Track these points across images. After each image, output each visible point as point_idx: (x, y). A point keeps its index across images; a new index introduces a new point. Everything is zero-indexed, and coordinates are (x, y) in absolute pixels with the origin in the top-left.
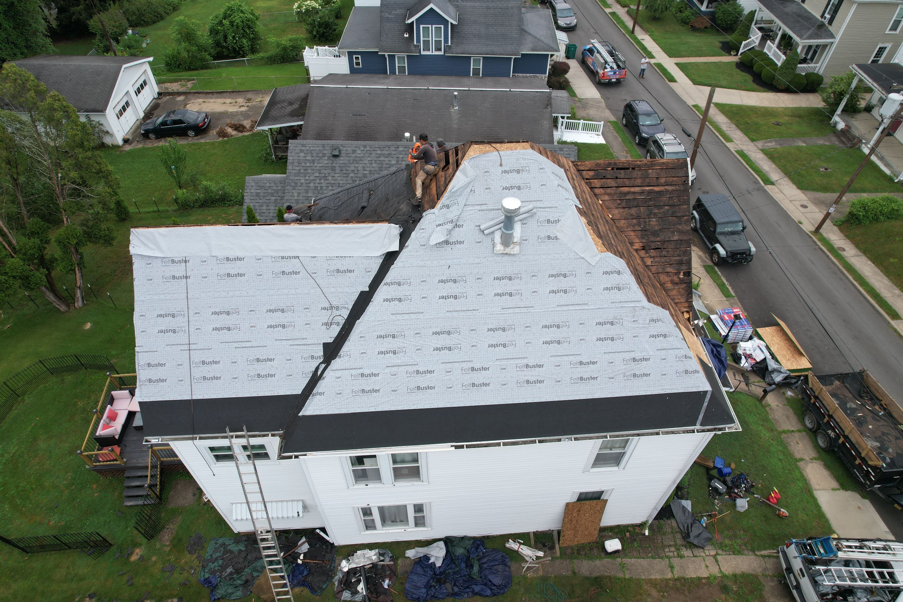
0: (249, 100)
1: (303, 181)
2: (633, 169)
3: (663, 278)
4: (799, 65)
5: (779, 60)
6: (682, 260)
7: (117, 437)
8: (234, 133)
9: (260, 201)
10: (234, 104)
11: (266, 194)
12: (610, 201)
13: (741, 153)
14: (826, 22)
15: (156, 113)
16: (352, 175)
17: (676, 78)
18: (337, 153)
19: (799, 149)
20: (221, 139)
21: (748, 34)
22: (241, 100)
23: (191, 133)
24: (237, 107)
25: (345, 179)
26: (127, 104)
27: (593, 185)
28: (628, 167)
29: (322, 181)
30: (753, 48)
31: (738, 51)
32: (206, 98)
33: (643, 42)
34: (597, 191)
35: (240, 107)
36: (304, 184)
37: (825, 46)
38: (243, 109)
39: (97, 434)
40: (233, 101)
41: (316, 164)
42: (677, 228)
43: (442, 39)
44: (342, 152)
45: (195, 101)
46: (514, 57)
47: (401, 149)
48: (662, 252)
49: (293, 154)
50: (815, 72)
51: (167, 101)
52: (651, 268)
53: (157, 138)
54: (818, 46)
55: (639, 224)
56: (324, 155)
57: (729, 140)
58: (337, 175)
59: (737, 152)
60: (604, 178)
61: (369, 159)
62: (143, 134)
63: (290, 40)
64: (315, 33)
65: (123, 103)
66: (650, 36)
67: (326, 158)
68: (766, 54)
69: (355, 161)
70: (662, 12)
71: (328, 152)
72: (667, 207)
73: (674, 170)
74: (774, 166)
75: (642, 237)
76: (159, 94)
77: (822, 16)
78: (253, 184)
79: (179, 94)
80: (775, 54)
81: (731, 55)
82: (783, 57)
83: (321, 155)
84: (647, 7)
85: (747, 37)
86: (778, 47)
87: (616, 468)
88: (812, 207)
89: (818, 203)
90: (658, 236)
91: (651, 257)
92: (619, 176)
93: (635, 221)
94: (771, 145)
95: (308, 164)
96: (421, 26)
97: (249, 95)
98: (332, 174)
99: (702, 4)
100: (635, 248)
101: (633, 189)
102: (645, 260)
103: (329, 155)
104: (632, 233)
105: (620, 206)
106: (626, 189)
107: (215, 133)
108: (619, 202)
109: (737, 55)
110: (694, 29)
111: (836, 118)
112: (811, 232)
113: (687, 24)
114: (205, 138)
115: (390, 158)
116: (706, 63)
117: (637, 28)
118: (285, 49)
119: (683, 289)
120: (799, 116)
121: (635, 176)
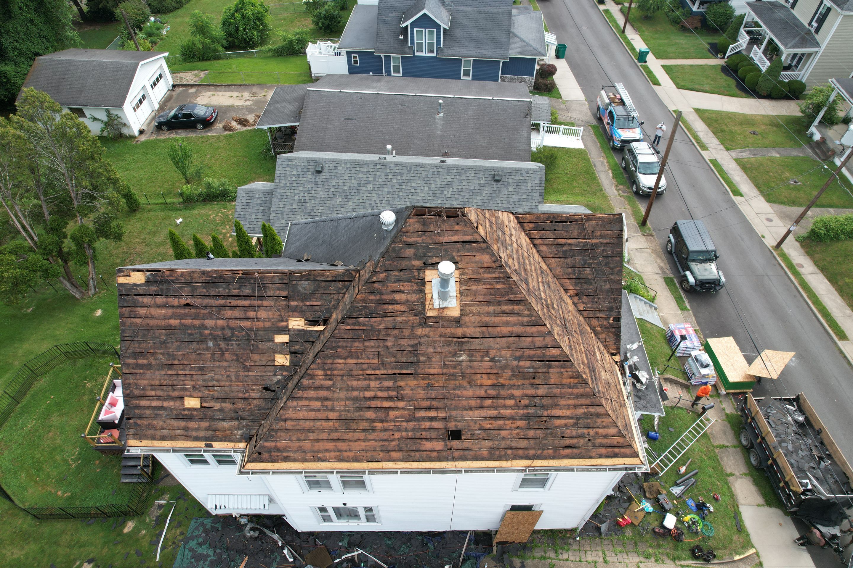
0: (254, 94)
1: (288, 194)
2: (571, 222)
3: (595, 323)
4: (782, 73)
5: (764, 66)
6: (612, 307)
7: (117, 422)
8: (239, 127)
9: (250, 211)
10: (241, 98)
11: (255, 205)
12: (548, 252)
13: (715, 162)
14: (813, 30)
15: (169, 105)
17: (661, 81)
18: (320, 169)
19: (772, 160)
20: (226, 133)
21: (737, 37)
22: (246, 94)
23: (199, 126)
24: (243, 101)
26: (144, 97)
27: (533, 236)
28: (564, 220)
30: (739, 51)
31: (725, 54)
32: (215, 91)
33: (633, 42)
34: (536, 242)
35: (246, 101)
36: (289, 197)
37: (810, 55)
38: (249, 103)
39: (100, 418)
40: (239, 95)
42: (609, 278)
43: (435, 42)
44: (325, 168)
45: (205, 94)
46: (502, 60)
47: (378, 167)
48: (594, 299)
49: (280, 169)
50: (799, 79)
51: (180, 93)
52: (584, 312)
53: (169, 130)
54: (803, 55)
55: (574, 274)
56: (308, 170)
57: (704, 147)
59: (711, 161)
60: (543, 230)
62: (156, 126)
63: (297, 34)
64: (320, 25)
65: (140, 96)
66: (640, 35)
67: (310, 173)
68: (752, 59)
70: (654, 12)
71: (311, 168)
72: (600, 259)
73: (609, 225)
74: (745, 176)
75: (576, 285)
76: (174, 86)
77: (810, 24)
78: (244, 195)
79: (192, 86)
80: (760, 60)
81: (717, 58)
82: (768, 63)
84: (639, 6)
85: (735, 40)
86: (765, 53)
87: (541, 490)
88: (777, 221)
89: (783, 216)
90: (591, 284)
91: (583, 303)
92: (557, 228)
93: (570, 270)
94: (745, 154)
96: (415, 30)
97: (255, 89)
99: (694, 4)
100: (569, 294)
101: (569, 241)
102: (578, 305)
104: (567, 281)
105: (556, 256)
106: (563, 241)
107: (221, 127)
108: (556, 252)
109: (723, 58)
110: (684, 29)
111: (813, 129)
112: (772, 247)
113: (678, 24)
114: (212, 130)
115: (368, 176)
116: (692, 66)
117: (628, 27)
118: (291, 42)
119: (612, 333)
120: (778, 126)
121: (572, 229)
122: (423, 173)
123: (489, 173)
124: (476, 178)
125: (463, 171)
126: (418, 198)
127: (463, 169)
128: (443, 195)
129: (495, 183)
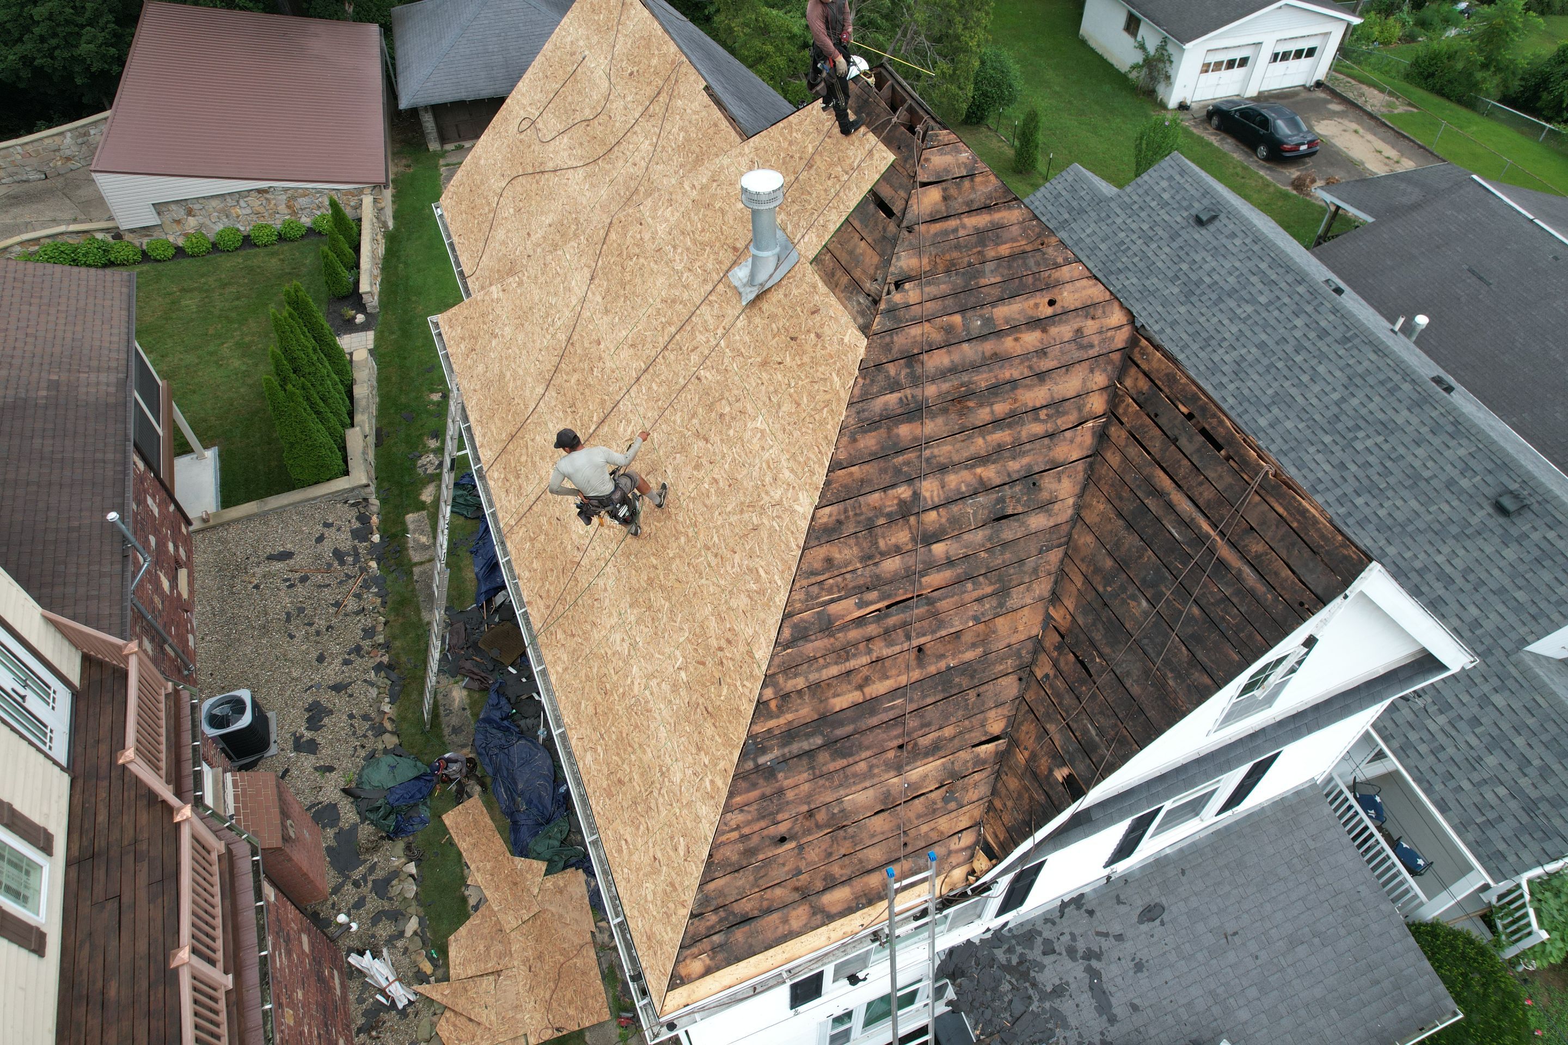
1: (1119, 221)
2: (1228, 457)
3: (1028, 732)
6: (1095, 747)
10: (1390, 161)
11: (1066, 204)
12: (1111, 474)
16: (1185, 267)
18: (1207, 220)
22: (1408, 164)
23: (1262, 151)
24: (1386, 168)
25: (1169, 263)
26: (1244, 62)
27: (1120, 410)
28: (1220, 440)
29: (1139, 242)
32: (1369, 129)
34: (1113, 429)
35: (1389, 169)
36: (1115, 227)
40: (1396, 157)
41: (1162, 212)
42: (1164, 677)
44: (1217, 223)
45: (1346, 123)
47: (1301, 289)
48: (1083, 682)
51: (1314, 100)
52: (1034, 685)
53: (1218, 127)
55: (1107, 580)
56: (1188, 208)
58: (1167, 250)
60: (1154, 418)
61: (1238, 264)
62: (1208, 111)
65: (1237, 55)
67: (1185, 214)
69: (1215, 252)
71: (1197, 208)
72: (1196, 611)
73: (1307, 553)
76: (1319, 84)
78: (1071, 179)
79: (1346, 101)
83: (1185, 204)
90: (1114, 643)
91: (1055, 665)
92: (1183, 442)
93: (1109, 563)
95: (1153, 204)
98: (1162, 243)
100: (1052, 611)
101: (1176, 497)
102: (1043, 658)
103: (1194, 212)
104: (1079, 581)
105: (1117, 502)
106: (1165, 482)
107: (1293, 175)
108: (1126, 494)
114: (1272, 170)
115: (1266, 290)
119: (1031, 798)
121: (1211, 475)
122: (1366, 364)
123: (1505, 479)
124: (1460, 465)
125: (1450, 429)
126: (1300, 399)
127: (1456, 423)
128: (1350, 435)
129: (1490, 510)
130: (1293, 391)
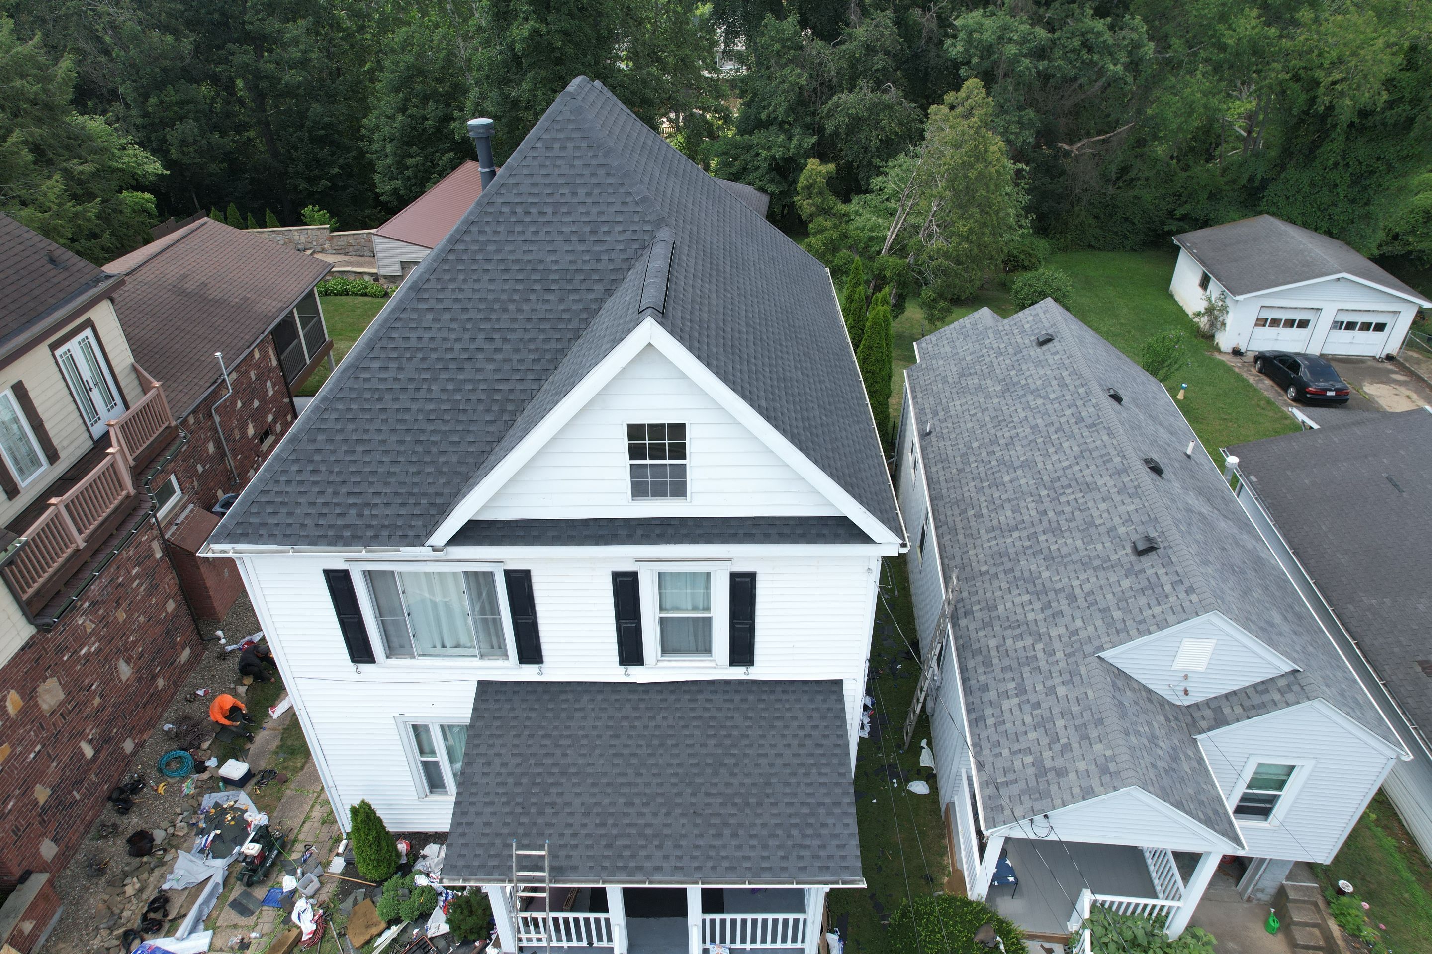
1: (988, 342)
16: (1013, 373)
23: (1292, 391)
25: (1004, 370)
26: (1303, 324)
29: (993, 356)
36: (983, 346)
41: (1019, 337)
45: (1402, 389)
49: (1027, 312)
51: (1378, 368)
53: (1261, 370)
56: (1038, 334)
58: (1008, 361)
61: (1049, 372)
65: (1298, 316)
67: (1033, 338)
69: (1038, 364)
76: (1390, 358)
83: (1037, 331)
95: (1016, 331)
98: (1007, 357)
103: (1039, 337)
123: (1150, 529)
124: (1125, 517)
126: (1040, 464)
128: (1061, 492)
129: (1128, 550)
130: (1039, 459)
